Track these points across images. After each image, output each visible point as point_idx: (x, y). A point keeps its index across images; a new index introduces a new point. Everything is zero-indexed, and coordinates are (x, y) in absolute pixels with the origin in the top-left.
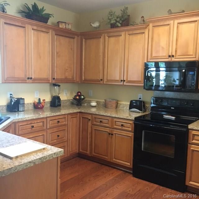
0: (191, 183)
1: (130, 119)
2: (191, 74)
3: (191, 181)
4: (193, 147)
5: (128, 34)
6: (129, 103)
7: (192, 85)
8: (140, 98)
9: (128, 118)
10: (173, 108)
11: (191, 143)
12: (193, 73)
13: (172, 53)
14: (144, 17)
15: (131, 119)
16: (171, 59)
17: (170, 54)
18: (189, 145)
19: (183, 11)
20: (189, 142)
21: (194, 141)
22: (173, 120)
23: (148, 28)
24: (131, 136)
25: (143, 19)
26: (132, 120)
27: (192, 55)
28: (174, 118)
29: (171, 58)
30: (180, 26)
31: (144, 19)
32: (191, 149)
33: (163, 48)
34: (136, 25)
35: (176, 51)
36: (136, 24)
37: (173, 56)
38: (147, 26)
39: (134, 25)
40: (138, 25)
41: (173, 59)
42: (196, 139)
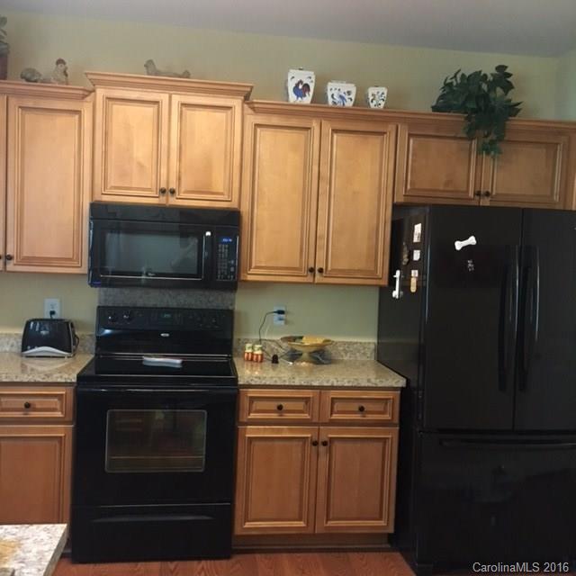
0: (248, 525)
1: (59, 380)
2: (225, 243)
3: (248, 521)
4: (251, 432)
5: (20, 107)
6: (21, 332)
7: (228, 270)
8: (52, 313)
9: (50, 380)
10: (167, 335)
11: (245, 421)
12: (230, 240)
13: (168, 183)
14: (66, 61)
15: (64, 381)
16: (167, 200)
17: (163, 186)
18: (240, 427)
19: (186, 75)
20: (241, 420)
21: (253, 416)
22: (177, 366)
23: (88, 99)
24: (63, 435)
25: (61, 67)
26: (66, 383)
27: (222, 194)
28: (178, 361)
29: (167, 196)
30: (188, 112)
31: (66, 68)
32: (247, 436)
33: (141, 166)
34: (42, 82)
35: (179, 179)
36: (41, 78)
37: (173, 192)
38: (86, 93)
39: (36, 81)
40: (50, 83)
41: (173, 201)
42: (258, 408)
